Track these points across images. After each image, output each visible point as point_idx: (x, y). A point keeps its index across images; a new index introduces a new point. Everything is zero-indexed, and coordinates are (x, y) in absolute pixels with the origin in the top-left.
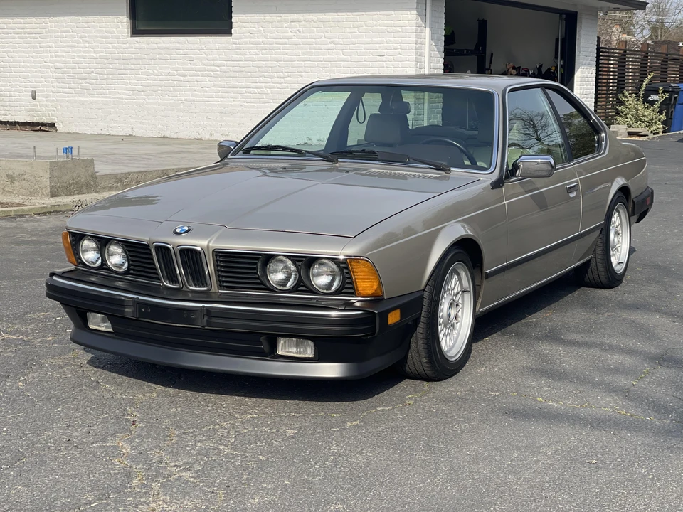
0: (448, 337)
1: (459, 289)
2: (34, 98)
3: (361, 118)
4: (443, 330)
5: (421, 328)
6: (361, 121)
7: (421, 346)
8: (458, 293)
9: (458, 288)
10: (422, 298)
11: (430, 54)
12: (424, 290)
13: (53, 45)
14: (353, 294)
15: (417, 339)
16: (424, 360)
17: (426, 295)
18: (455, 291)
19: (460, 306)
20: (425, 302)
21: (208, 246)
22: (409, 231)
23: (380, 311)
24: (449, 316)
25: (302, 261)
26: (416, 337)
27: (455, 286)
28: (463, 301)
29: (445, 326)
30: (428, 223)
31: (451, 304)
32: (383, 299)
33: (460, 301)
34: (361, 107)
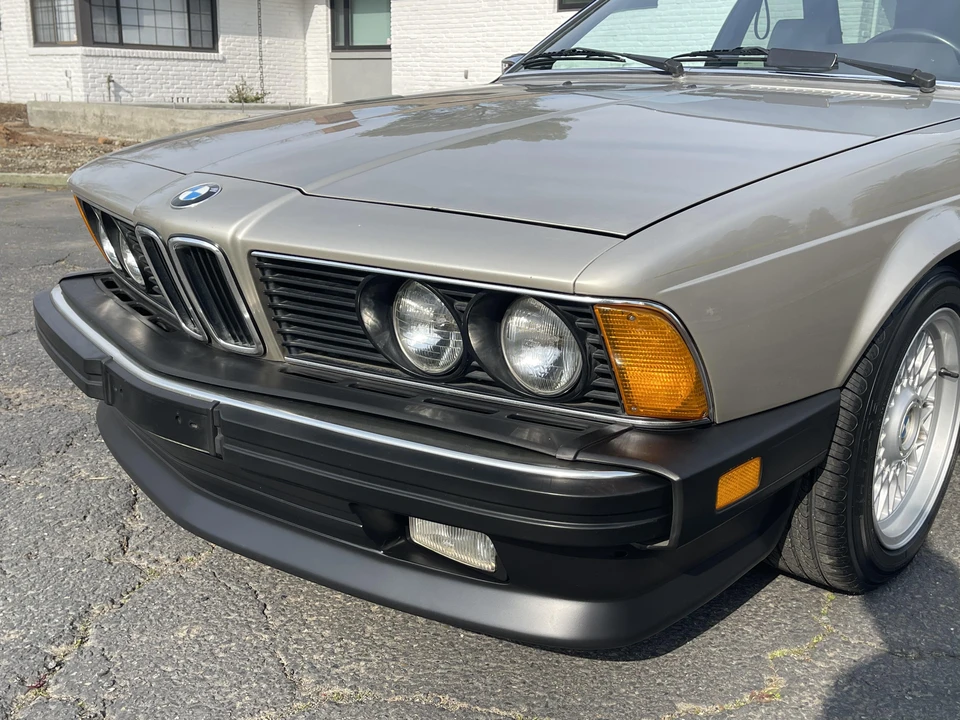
0: (893, 487)
1: (934, 369)
2: (466, 77)
3: (762, 26)
4: (882, 473)
5: (824, 486)
6: (761, 35)
7: (821, 529)
8: (928, 378)
9: (930, 366)
10: (834, 411)
11: (878, 21)
12: (843, 387)
13: (485, 24)
14: (615, 405)
15: (809, 509)
16: (826, 560)
17: (847, 399)
18: (924, 374)
19: (931, 407)
20: (843, 420)
21: (234, 239)
22: (822, 221)
23: (687, 474)
24: (903, 439)
25: (467, 299)
26: (809, 504)
27: (924, 363)
28: (938, 395)
29: (888, 463)
30: (868, 206)
31: (911, 410)
32: (710, 425)
33: (932, 397)
34: (763, 12)
